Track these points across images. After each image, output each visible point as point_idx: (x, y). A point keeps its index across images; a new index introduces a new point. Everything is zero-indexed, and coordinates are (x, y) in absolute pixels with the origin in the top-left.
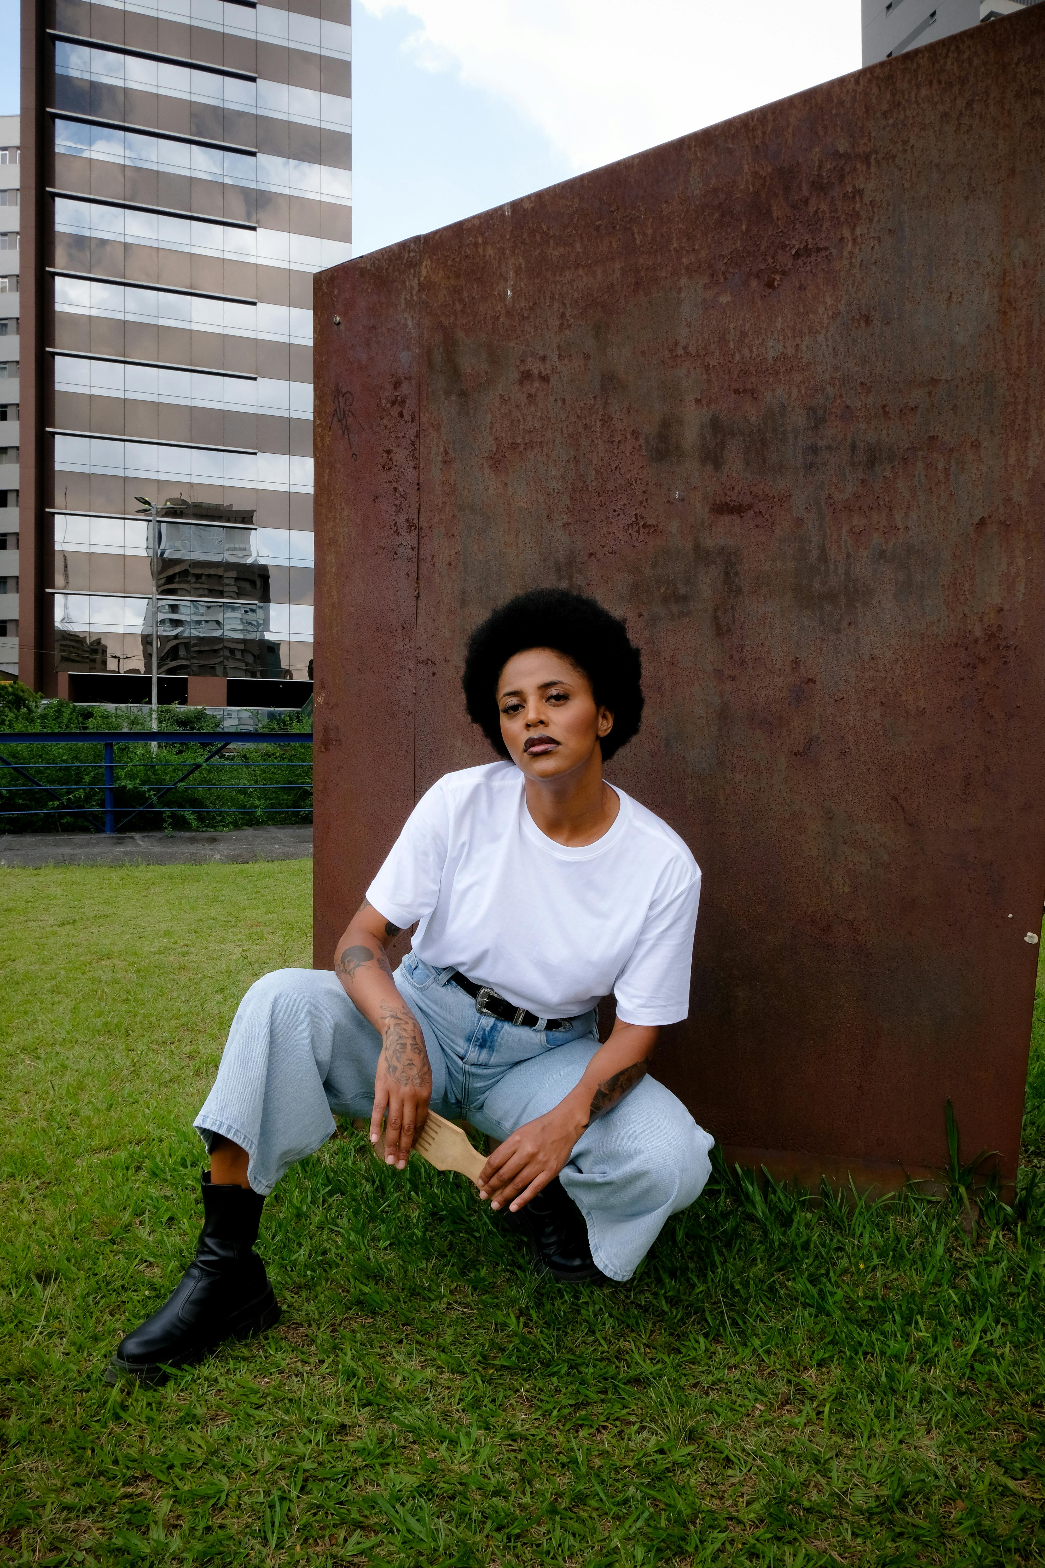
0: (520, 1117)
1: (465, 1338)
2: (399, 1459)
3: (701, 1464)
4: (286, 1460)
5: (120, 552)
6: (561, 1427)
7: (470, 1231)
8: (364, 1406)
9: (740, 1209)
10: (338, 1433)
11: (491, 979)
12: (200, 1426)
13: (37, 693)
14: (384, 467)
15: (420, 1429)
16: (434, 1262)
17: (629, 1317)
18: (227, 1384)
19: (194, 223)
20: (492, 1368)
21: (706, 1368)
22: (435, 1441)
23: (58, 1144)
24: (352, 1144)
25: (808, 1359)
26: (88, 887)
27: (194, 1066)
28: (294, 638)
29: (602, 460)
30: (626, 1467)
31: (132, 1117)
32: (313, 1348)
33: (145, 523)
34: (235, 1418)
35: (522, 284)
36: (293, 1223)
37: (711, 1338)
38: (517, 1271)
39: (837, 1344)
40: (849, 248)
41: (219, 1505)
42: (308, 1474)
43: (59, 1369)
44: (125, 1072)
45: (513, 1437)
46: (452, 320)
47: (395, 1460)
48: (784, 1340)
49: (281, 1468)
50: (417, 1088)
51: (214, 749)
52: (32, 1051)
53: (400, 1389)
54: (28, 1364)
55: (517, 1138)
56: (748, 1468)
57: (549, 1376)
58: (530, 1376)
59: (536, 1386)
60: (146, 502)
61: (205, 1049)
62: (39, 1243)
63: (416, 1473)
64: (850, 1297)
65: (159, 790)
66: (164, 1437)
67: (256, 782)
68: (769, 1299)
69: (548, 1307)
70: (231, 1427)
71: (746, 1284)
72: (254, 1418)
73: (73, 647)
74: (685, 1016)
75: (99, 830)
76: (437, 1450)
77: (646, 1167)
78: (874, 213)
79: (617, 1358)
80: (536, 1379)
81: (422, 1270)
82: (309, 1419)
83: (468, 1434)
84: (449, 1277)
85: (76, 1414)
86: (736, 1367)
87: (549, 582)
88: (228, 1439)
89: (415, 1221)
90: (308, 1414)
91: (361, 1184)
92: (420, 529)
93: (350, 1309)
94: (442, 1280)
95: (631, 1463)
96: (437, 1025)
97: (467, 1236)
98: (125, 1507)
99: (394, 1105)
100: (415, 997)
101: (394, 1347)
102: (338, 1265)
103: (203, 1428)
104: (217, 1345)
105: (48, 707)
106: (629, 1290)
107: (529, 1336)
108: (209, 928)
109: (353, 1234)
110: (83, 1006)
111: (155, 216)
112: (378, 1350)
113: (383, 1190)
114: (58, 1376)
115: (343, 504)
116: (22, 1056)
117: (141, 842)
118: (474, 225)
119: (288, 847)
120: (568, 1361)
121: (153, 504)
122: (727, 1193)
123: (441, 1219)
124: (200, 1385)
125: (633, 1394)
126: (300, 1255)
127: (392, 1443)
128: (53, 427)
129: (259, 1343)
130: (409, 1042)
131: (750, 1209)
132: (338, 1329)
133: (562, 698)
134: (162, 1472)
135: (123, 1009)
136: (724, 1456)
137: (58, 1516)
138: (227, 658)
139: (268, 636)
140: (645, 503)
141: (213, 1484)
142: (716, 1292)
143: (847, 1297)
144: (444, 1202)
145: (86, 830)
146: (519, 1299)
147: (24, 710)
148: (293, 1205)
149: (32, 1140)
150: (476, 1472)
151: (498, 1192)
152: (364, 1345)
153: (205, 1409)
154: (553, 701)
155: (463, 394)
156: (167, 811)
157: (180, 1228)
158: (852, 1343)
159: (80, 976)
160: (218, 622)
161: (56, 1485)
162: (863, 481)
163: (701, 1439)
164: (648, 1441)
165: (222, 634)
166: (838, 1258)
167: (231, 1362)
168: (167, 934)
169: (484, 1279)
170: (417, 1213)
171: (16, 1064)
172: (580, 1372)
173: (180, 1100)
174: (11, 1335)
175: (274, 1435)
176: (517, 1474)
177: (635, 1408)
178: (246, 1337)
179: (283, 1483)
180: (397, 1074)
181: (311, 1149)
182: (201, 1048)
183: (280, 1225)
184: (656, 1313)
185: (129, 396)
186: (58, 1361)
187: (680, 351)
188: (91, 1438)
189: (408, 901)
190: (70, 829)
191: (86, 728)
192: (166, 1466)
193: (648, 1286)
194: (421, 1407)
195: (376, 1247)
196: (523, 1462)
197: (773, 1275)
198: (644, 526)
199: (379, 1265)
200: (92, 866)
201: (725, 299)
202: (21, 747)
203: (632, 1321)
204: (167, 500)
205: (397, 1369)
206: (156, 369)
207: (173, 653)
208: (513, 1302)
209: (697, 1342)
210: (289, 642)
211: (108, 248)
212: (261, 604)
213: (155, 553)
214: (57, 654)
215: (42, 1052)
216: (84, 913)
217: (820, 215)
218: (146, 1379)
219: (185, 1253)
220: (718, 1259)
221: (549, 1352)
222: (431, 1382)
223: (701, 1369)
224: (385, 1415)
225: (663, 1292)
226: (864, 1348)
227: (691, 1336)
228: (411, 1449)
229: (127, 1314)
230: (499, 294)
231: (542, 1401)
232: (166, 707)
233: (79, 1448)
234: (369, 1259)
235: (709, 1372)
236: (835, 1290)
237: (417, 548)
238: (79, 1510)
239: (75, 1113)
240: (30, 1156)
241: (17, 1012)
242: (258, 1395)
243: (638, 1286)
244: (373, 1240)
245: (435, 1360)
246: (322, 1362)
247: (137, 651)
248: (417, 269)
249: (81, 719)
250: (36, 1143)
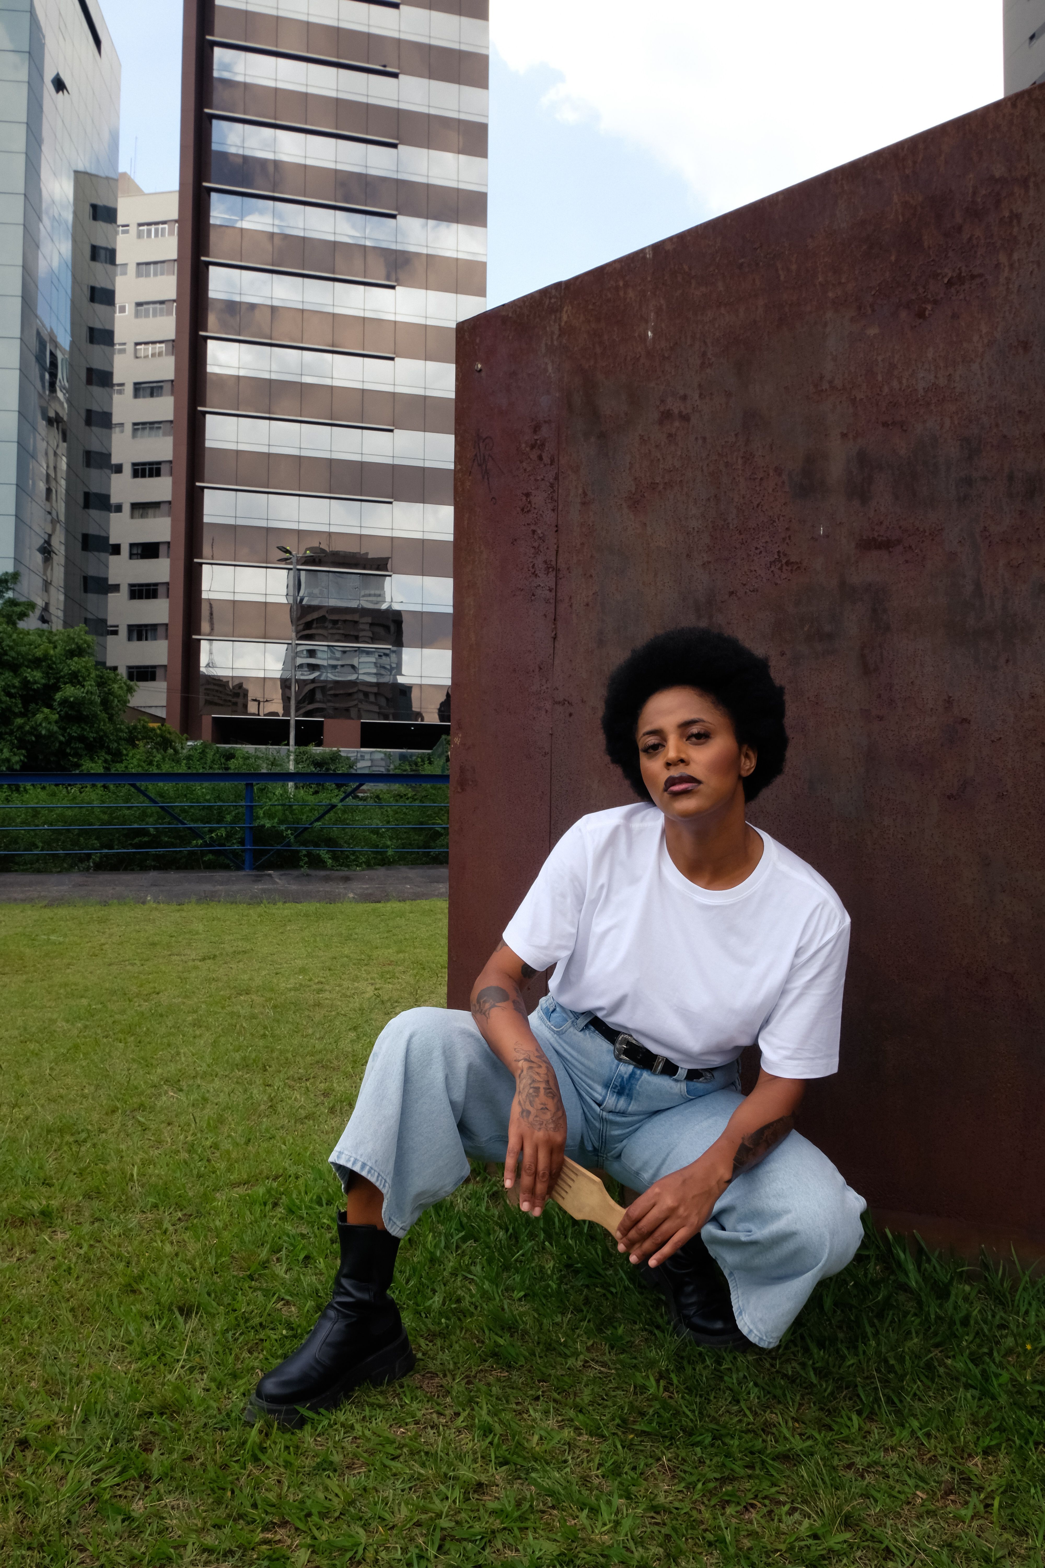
0: (658, 1169)
1: (603, 1399)
2: (538, 1524)
3: (859, 1553)
4: (424, 1516)
5: (261, 599)
6: (706, 1502)
7: (606, 1286)
8: (501, 1464)
9: (892, 1277)
10: (475, 1492)
11: (630, 1025)
12: (337, 1474)
13: (182, 735)
14: (522, 510)
15: (559, 1494)
16: (569, 1316)
17: (775, 1387)
18: (363, 1432)
19: (337, 284)
20: (632, 1433)
21: (860, 1448)
22: (574, 1508)
23: (199, 1176)
24: (485, 1190)
25: (972, 1446)
26: (228, 923)
27: (329, 1103)
28: (425, 681)
29: (743, 498)
30: (777, 1551)
31: (269, 1152)
32: (448, 1400)
33: (286, 572)
34: (372, 1468)
35: (663, 325)
36: (426, 1268)
37: (864, 1415)
38: (656, 1332)
39: (1004, 1431)
40: (1006, 273)
41: (356, 1559)
42: (445, 1533)
43: (200, 1405)
44: (263, 1107)
45: (656, 1509)
46: (592, 363)
47: (534, 1525)
48: (945, 1424)
49: (418, 1524)
50: (552, 1133)
51: (349, 790)
52: (174, 1083)
53: (537, 1449)
54: (171, 1398)
55: (657, 1190)
56: (911, 1561)
57: (692, 1445)
58: (671, 1444)
59: (678, 1456)
60: (287, 551)
61: (340, 1087)
62: (181, 1275)
63: (555, 1540)
64: (1016, 1380)
65: (296, 829)
66: (302, 1483)
67: (388, 822)
68: (927, 1377)
69: (689, 1371)
70: (368, 1477)
71: (901, 1359)
72: (391, 1469)
73: (217, 691)
74: (835, 1070)
75: (239, 868)
76: (577, 1517)
77: (793, 1227)
78: (1033, 237)
79: (763, 1430)
80: (678, 1448)
81: (557, 1324)
82: (446, 1475)
83: (609, 1503)
84: (586, 1333)
85: (216, 1452)
86: (893, 1449)
87: (689, 621)
88: (365, 1489)
89: (549, 1272)
90: (444, 1469)
91: (495, 1231)
92: (557, 570)
93: (486, 1361)
94: (578, 1336)
95: (783, 1547)
96: (575, 1070)
97: (604, 1291)
98: (263, 1553)
99: (528, 1151)
100: (552, 1040)
101: (531, 1404)
102: (472, 1315)
103: (339, 1476)
104: (353, 1390)
105: (193, 748)
106: (774, 1359)
107: (670, 1401)
108: (343, 965)
109: (487, 1283)
110: (223, 1040)
111: (300, 279)
112: (514, 1406)
113: (517, 1239)
114: (199, 1412)
115: (482, 547)
116: (165, 1087)
117: (279, 880)
118: (615, 269)
119: (419, 887)
120: (711, 1431)
121: (294, 553)
122: (877, 1259)
123: (577, 1272)
124: (336, 1430)
125: (782, 1472)
126: (434, 1302)
127: (531, 1506)
128: (203, 482)
129: (394, 1391)
130: (542, 1086)
131: (902, 1278)
132: (474, 1381)
133: (703, 737)
134: (300, 1519)
135: (261, 1044)
136: (883, 1546)
137: (198, 1557)
138: (361, 701)
139: (401, 680)
140: (787, 541)
141: (351, 1536)
142: (868, 1366)
143: (1013, 1380)
144: (579, 1254)
145: (226, 867)
146: (659, 1361)
147: (171, 751)
148: (427, 1249)
149: (174, 1172)
150: (619, 1544)
151: (637, 1246)
152: (500, 1400)
153: (341, 1457)
154: (694, 739)
155: (602, 436)
156: (303, 850)
157: (316, 1267)
158: (1022, 1431)
159: (220, 1010)
160: (353, 667)
161: (197, 1525)
162: (1021, 512)
163: (857, 1525)
164: (800, 1524)
165: (357, 678)
166: (1002, 1336)
167: (367, 1409)
168: (303, 970)
169: (621, 1338)
170: (551, 1264)
171: (160, 1095)
172: (724, 1444)
173: (316, 1137)
174: (154, 1367)
175: (410, 1489)
176: (661, 1550)
177: (785, 1486)
178: (381, 1384)
179: (420, 1540)
180: (531, 1118)
181: (446, 1192)
182: (335, 1085)
183: (414, 1270)
184: (804, 1385)
185: (274, 450)
186: (199, 1397)
187: (825, 386)
188: (230, 1478)
189: (544, 943)
190: (211, 866)
191: (227, 769)
192: (304, 1513)
193: (795, 1355)
194: (559, 1470)
195: (511, 1298)
196: (668, 1537)
197: (930, 1352)
198: (787, 563)
199: (514, 1316)
200: (232, 903)
201: (873, 331)
202: (167, 787)
203: (778, 1392)
204: (307, 549)
205: (534, 1427)
206: (298, 425)
207: (310, 697)
208: (652, 1364)
209: (850, 1419)
210: (421, 686)
211: (257, 312)
212: (394, 648)
213: (295, 599)
214: (202, 698)
215: (184, 1084)
216: (224, 948)
217: (975, 242)
218: (284, 1420)
219: (322, 1294)
220: (869, 1330)
221: (691, 1420)
222: (569, 1444)
223: (855, 1449)
224: (523, 1476)
225: (811, 1362)
226: (1035, 1437)
227: (843, 1413)
228: (550, 1514)
229: (265, 1353)
230: (639, 336)
231: (685, 1472)
232: (302, 749)
233: (219, 1488)
234: (503, 1309)
235: (863, 1453)
236: (999, 1371)
237: (555, 590)
238: (219, 1553)
239: (215, 1146)
240: (173, 1188)
241: (161, 1044)
242: (395, 1445)
243: (783, 1354)
244: (507, 1290)
245: (572, 1420)
246: (457, 1414)
247: (276, 695)
248: (558, 315)
249: (223, 760)
250: (178, 1174)
